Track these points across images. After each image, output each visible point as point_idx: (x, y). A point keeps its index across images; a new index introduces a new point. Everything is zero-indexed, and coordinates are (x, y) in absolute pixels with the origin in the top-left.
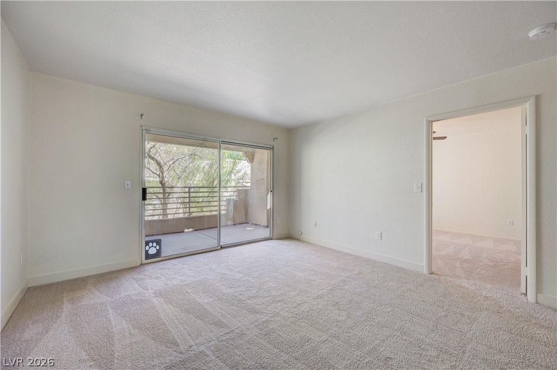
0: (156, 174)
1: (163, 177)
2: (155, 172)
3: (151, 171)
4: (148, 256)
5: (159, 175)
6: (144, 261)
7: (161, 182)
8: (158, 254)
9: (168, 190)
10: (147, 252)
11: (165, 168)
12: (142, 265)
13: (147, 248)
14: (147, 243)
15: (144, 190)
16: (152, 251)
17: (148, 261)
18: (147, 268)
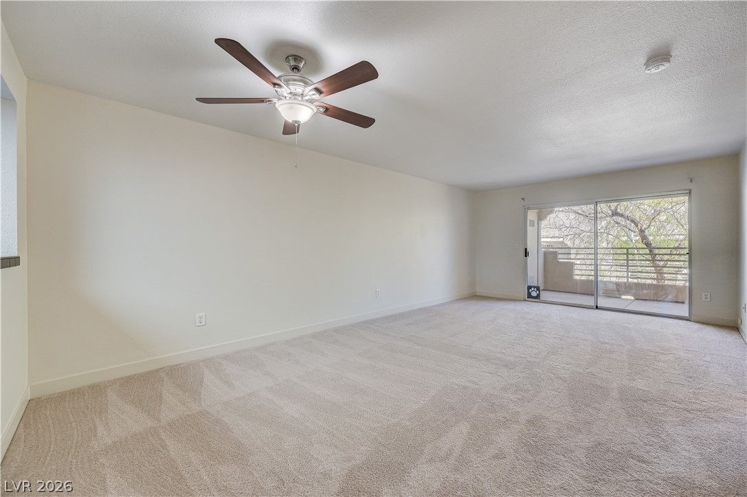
4: (530, 296)
8: (538, 297)
12: (525, 300)
13: (530, 291)
14: (529, 288)
16: (534, 294)
17: (529, 299)
18: (528, 302)
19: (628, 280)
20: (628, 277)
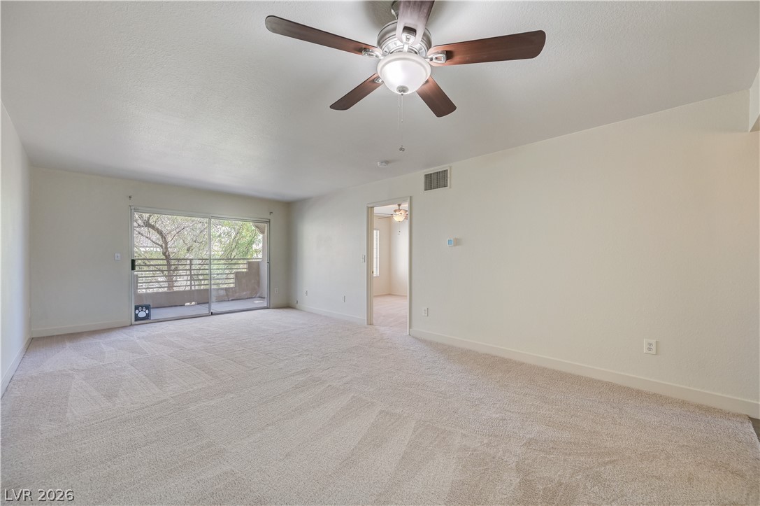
0: (159, 245)
1: (166, 248)
2: (157, 241)
3: (152, 241)
4: (137, 318)
5: (161, 246)
6: (133, 322)
7: (164, 254)
8: (148, 317)
9: (173, 262)
10: (136, 315)
11: (169, 239)
12: (131, 325)
13: (137, 312)
14: (137, 308)
15: (133, 261)
16: (142, 314)
17: (137, 322)
18: (136, 327)
19: (191, 288)
20: (191, 285)
